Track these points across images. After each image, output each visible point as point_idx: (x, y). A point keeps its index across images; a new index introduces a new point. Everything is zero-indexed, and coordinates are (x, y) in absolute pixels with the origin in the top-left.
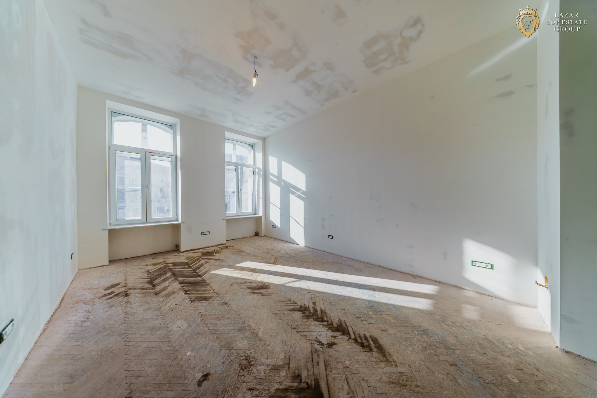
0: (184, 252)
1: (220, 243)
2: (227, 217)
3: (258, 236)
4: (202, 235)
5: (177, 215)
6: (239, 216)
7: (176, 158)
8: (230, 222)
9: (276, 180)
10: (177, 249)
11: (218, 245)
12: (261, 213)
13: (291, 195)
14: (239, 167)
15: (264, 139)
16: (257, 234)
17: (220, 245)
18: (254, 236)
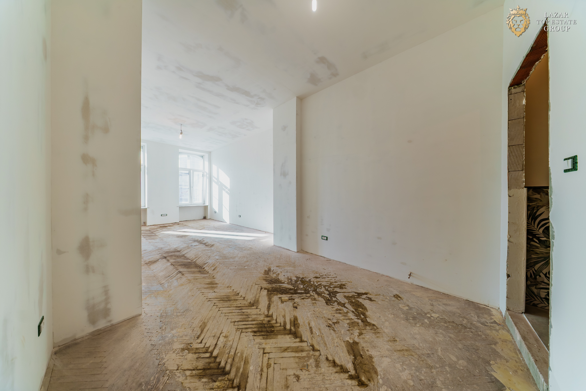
0: (148, 226)
1: (175, 222)
2: (179, 205)
3: (206, 219)
4: (161, 216)
5: (145, 204)
6: (191, 205)
7: (145, 167)
8: (182, 208)
9: (216, 181)
10: (145, 224)
11: (173, 223)
12: (207, 204)
13: (223, 191)
14: (192, 171)
15: (210, 153)
16: (205, 218)
17: (175, 223)
18: (202, 219)
